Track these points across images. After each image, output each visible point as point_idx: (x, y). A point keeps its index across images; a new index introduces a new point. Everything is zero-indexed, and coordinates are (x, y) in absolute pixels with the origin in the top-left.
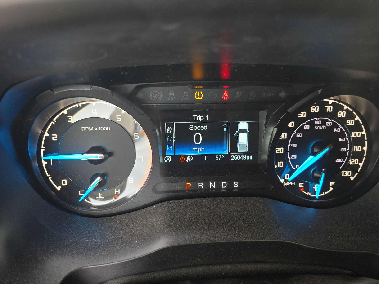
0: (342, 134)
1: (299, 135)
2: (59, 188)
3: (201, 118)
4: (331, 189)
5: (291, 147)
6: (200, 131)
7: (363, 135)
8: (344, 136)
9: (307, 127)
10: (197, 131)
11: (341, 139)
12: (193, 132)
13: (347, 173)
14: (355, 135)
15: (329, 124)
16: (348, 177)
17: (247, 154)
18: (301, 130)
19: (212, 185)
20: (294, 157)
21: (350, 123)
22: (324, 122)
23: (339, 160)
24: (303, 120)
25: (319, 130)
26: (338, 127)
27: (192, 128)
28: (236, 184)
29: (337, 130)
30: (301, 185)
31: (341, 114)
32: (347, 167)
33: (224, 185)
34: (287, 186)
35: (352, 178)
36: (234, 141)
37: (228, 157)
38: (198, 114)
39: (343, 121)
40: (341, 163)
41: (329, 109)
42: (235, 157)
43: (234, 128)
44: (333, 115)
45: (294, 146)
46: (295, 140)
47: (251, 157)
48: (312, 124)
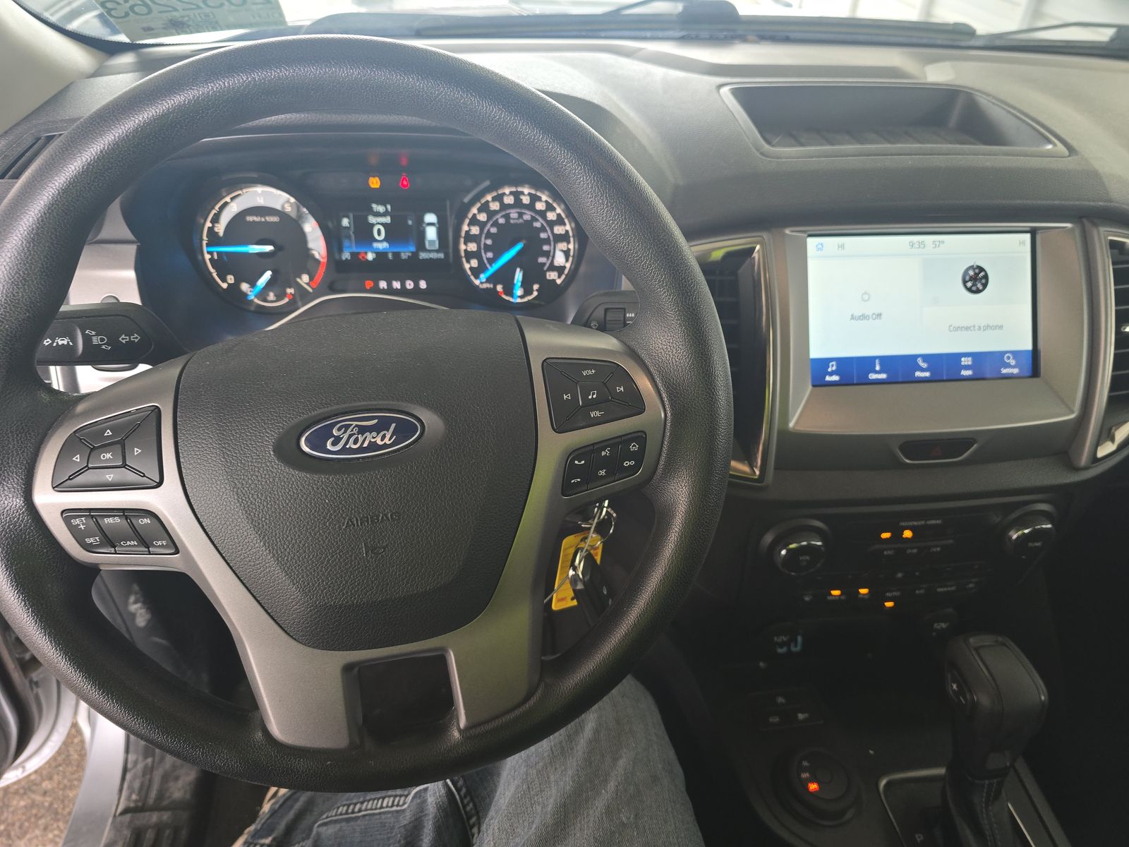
0: (543, 229)
1: (494, 230)
2: (225, 286)
3: (381, 209)
4: (535, 294)
5: (485, 244)
6: (382, 224)
7: (567, 231)
8: (546, 231)
9: (502, 221)
10: (378, 223)
11: (543, 235)
12: (373, 225)
13: (552, 275)
14: (559, 230)
15: (527, 217)
16: (554, 281)
17: (437, 251)
18: (495, 224)
19: (396, 285)
20: (490, 255)
21: (551, 216)
22: (521, 215)
23: (542, 260)
24: (496, 212)
25: (516, 224)
26: (537, 220)
27: (372, 219)
28: (423, 284)
29: (537, 225)
30: (499, 288)
31: (540, 206)
32: (552, 268)
33: (410, 285)
34: (484, 289)
35: (559, 282)
36: (422, 235)
37: (415, 255)
38: (378, 203)
39: (542, 214)
40: (544, 264)
41: (526, 200)
42: (423, 255)
43: (420, 222)
44: (531, 207)
45: (489, 242)
46: (489, 235)
47: (441, 256)
48: (507, 217)
